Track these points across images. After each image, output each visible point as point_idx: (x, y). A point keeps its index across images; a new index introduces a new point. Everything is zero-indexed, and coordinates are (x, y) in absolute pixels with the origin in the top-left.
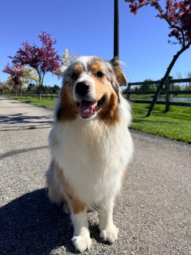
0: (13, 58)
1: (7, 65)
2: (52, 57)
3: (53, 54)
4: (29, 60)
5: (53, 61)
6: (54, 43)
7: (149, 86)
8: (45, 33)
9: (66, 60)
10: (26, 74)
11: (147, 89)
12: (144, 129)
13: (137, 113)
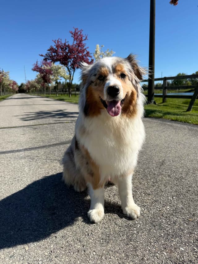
0: (45, 56)
1: (36, 63)
2: (82, 54)
3: (84, 51)
4: (60, 58)
5: (83, 58)
6: (85, 40)
7: (183, 81)
8: (77, 29)
9: (98, 57)
10: (55, 72)
11: (180, 84)
12: (190, 121)
13: (176, 108)
